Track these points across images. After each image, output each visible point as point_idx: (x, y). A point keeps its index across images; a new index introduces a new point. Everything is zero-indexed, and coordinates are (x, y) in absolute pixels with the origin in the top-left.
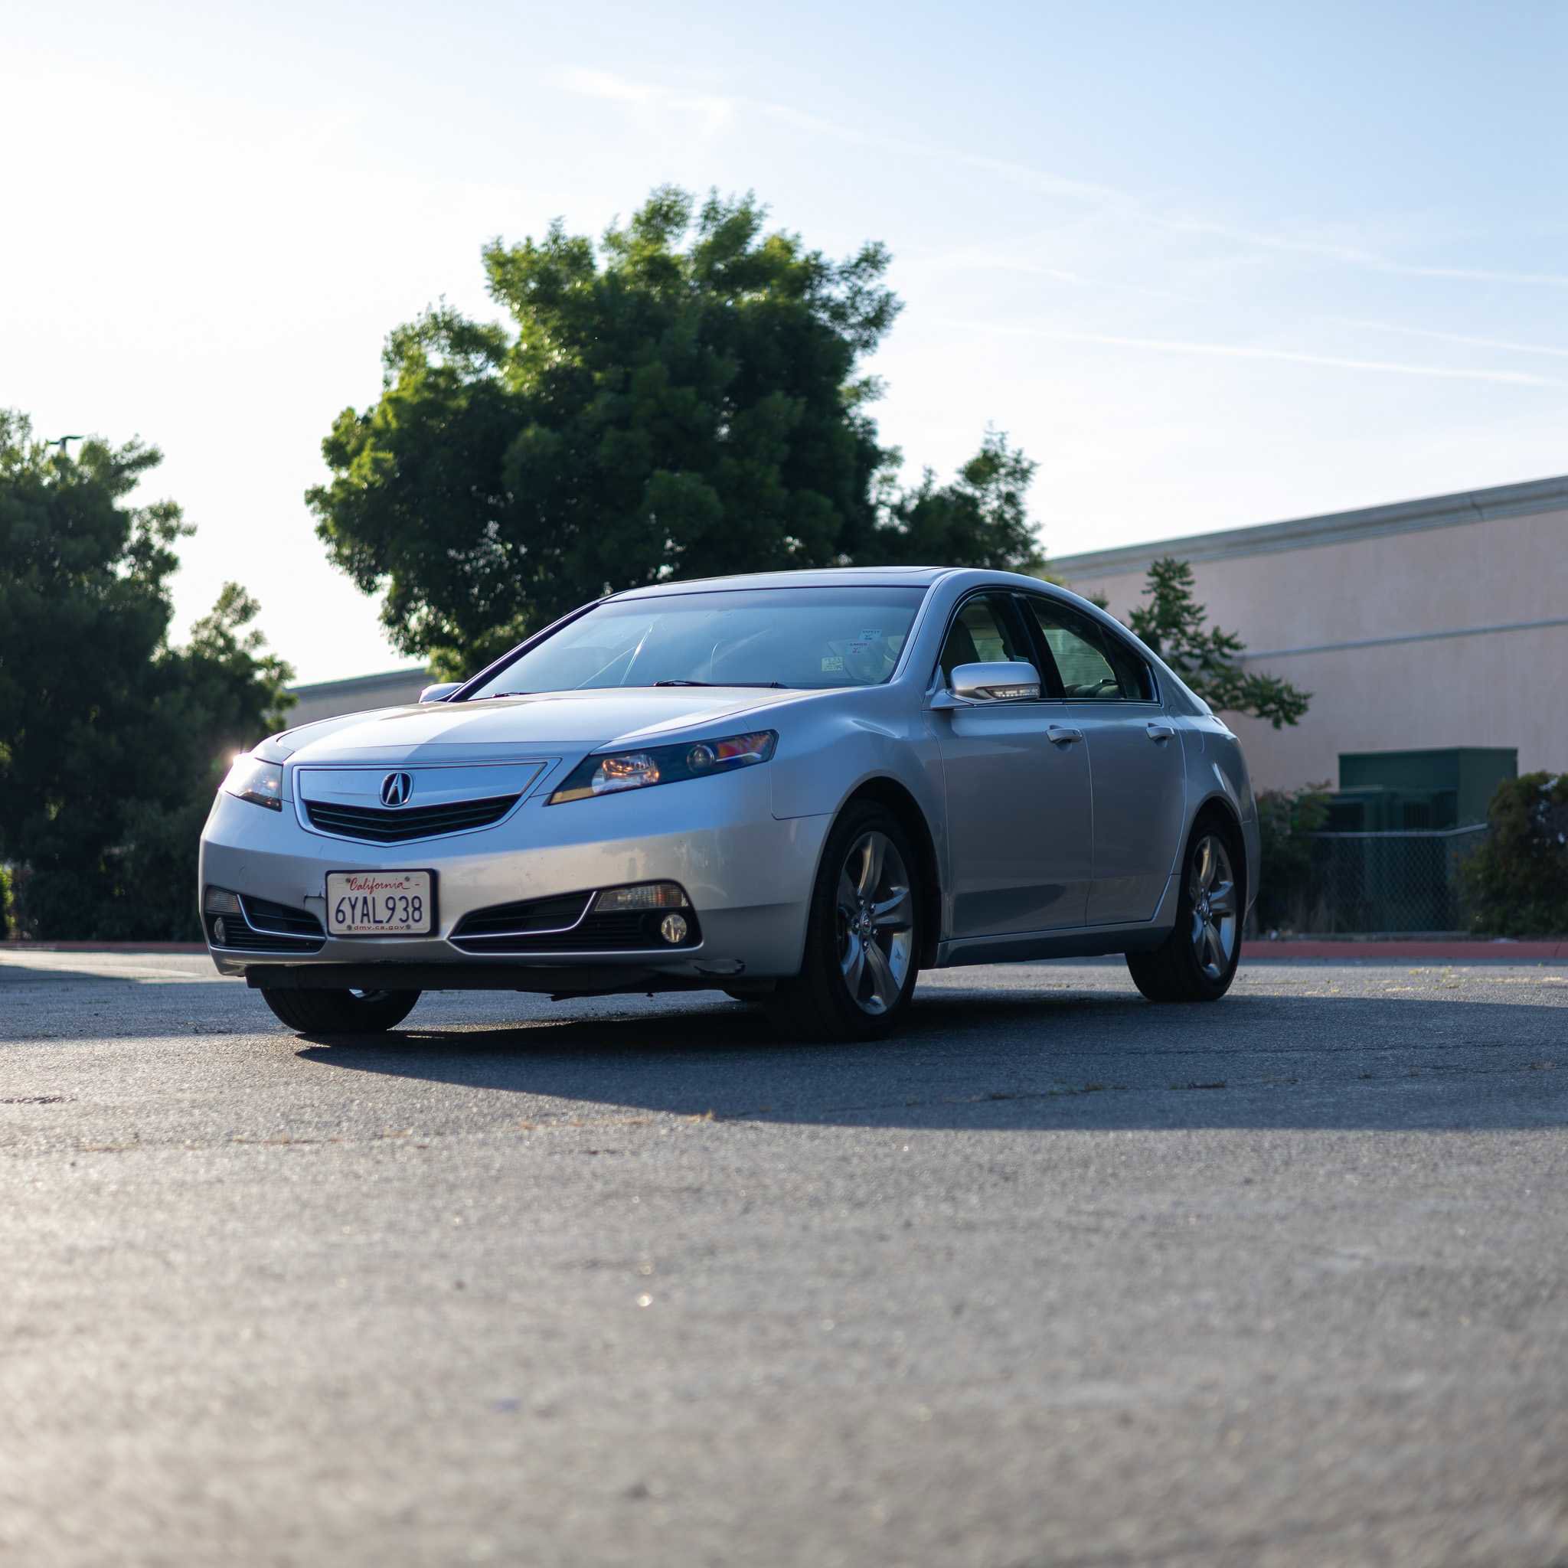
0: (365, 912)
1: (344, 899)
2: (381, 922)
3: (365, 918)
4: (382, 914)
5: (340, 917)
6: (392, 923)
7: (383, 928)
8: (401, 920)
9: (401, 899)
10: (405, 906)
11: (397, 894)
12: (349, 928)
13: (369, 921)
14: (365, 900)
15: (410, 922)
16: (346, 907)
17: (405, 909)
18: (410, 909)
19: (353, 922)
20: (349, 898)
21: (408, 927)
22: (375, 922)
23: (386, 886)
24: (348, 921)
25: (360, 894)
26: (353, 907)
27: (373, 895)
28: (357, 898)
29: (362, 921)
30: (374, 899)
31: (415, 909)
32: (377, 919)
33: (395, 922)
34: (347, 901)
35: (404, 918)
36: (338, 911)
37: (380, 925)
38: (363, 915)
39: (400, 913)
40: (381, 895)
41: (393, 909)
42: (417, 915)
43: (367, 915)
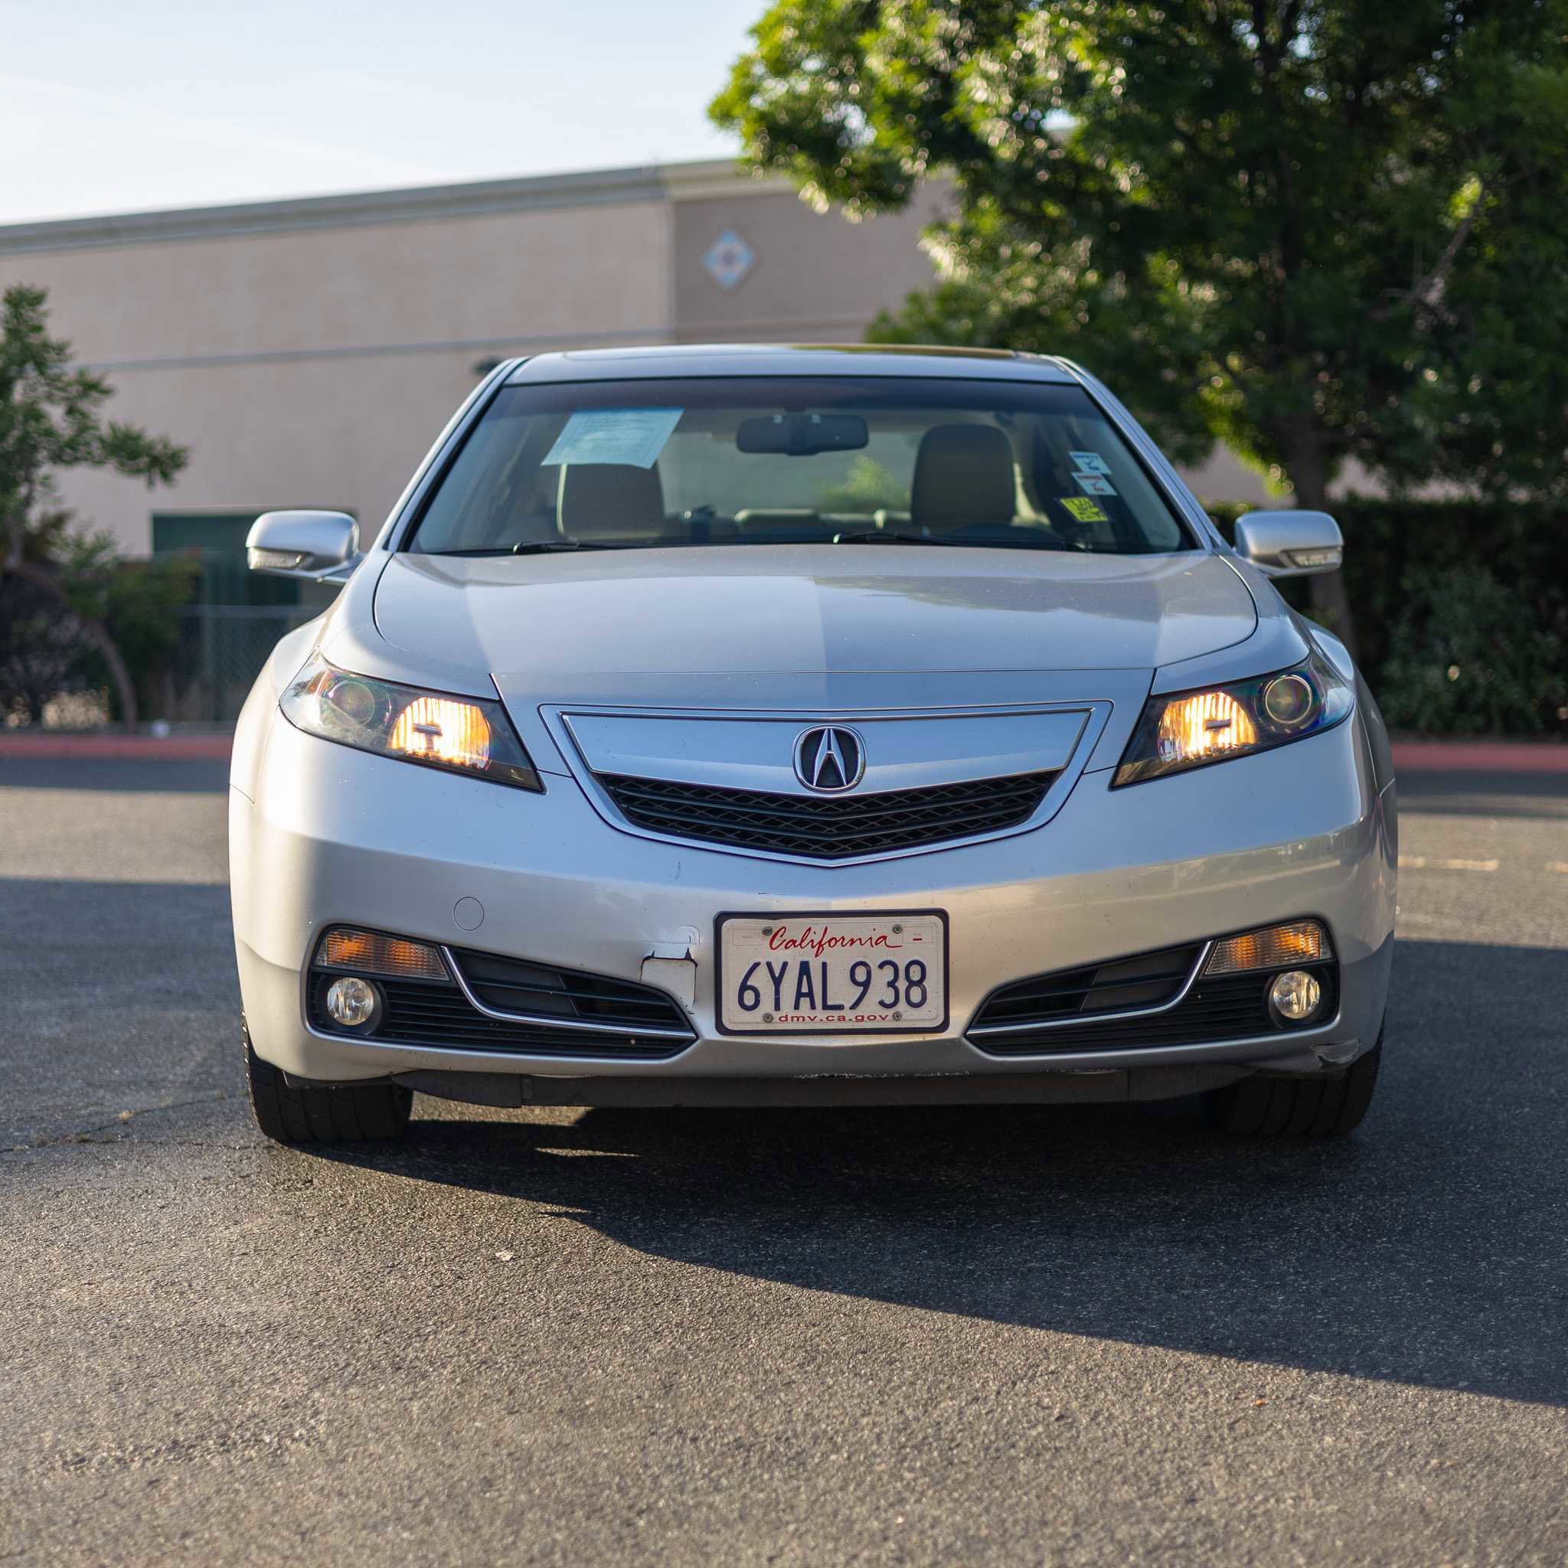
0: (805, 989)
1: (756, 965)
2: (840, 1007)
3: (805, 1002)
4: (842, 991)
5: (749, 998)
6: (864, 1009)
7: (842, 1019)
8: (882, 1003)
9: (881, 966)
10: (891, 978)
11: (875, 956)
12: (768, 1018)
13: (813, 1007)
14: (805, 968)
15: (902, 1006)
16: (761, 980)
17: (891, 984)
18: (902, 984)
19: (777, 1007)
20: (769, 965)
21: (897, 1017)
22: (825, 1007)
23: (852, 941)
24: (767, 1005)
25: (794, 957)
26: (777, 981)
27: (822, 958)
28: (785, 965)
29: (797, 1007)
30: (824, 965)
31: (912, 984)
32: (829, 1003)
33: (869, 1006)
34: (763, 970)
35: (889, 1000)
36: (744, 987)
37: (836, 1014)
38: (799, 995)
39: (880, 990)
40: (839, 960)
41: (866, 985)
42: (916, 995)
43: (810, 995)
